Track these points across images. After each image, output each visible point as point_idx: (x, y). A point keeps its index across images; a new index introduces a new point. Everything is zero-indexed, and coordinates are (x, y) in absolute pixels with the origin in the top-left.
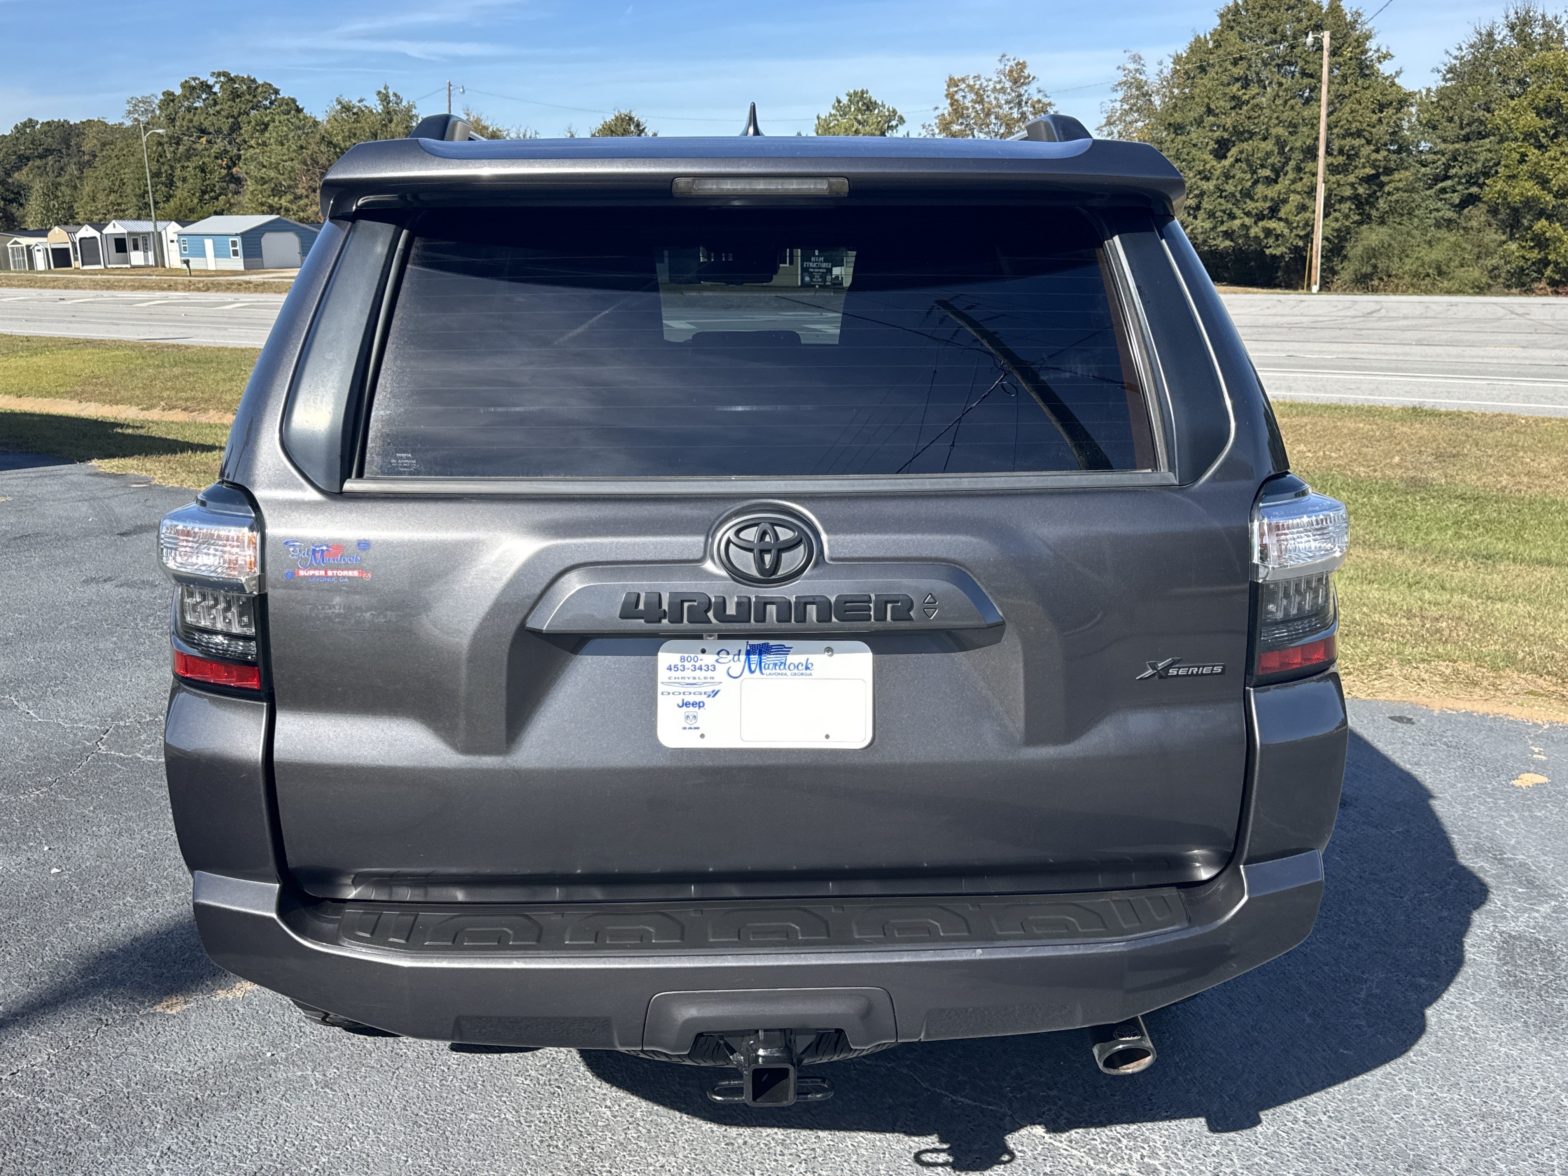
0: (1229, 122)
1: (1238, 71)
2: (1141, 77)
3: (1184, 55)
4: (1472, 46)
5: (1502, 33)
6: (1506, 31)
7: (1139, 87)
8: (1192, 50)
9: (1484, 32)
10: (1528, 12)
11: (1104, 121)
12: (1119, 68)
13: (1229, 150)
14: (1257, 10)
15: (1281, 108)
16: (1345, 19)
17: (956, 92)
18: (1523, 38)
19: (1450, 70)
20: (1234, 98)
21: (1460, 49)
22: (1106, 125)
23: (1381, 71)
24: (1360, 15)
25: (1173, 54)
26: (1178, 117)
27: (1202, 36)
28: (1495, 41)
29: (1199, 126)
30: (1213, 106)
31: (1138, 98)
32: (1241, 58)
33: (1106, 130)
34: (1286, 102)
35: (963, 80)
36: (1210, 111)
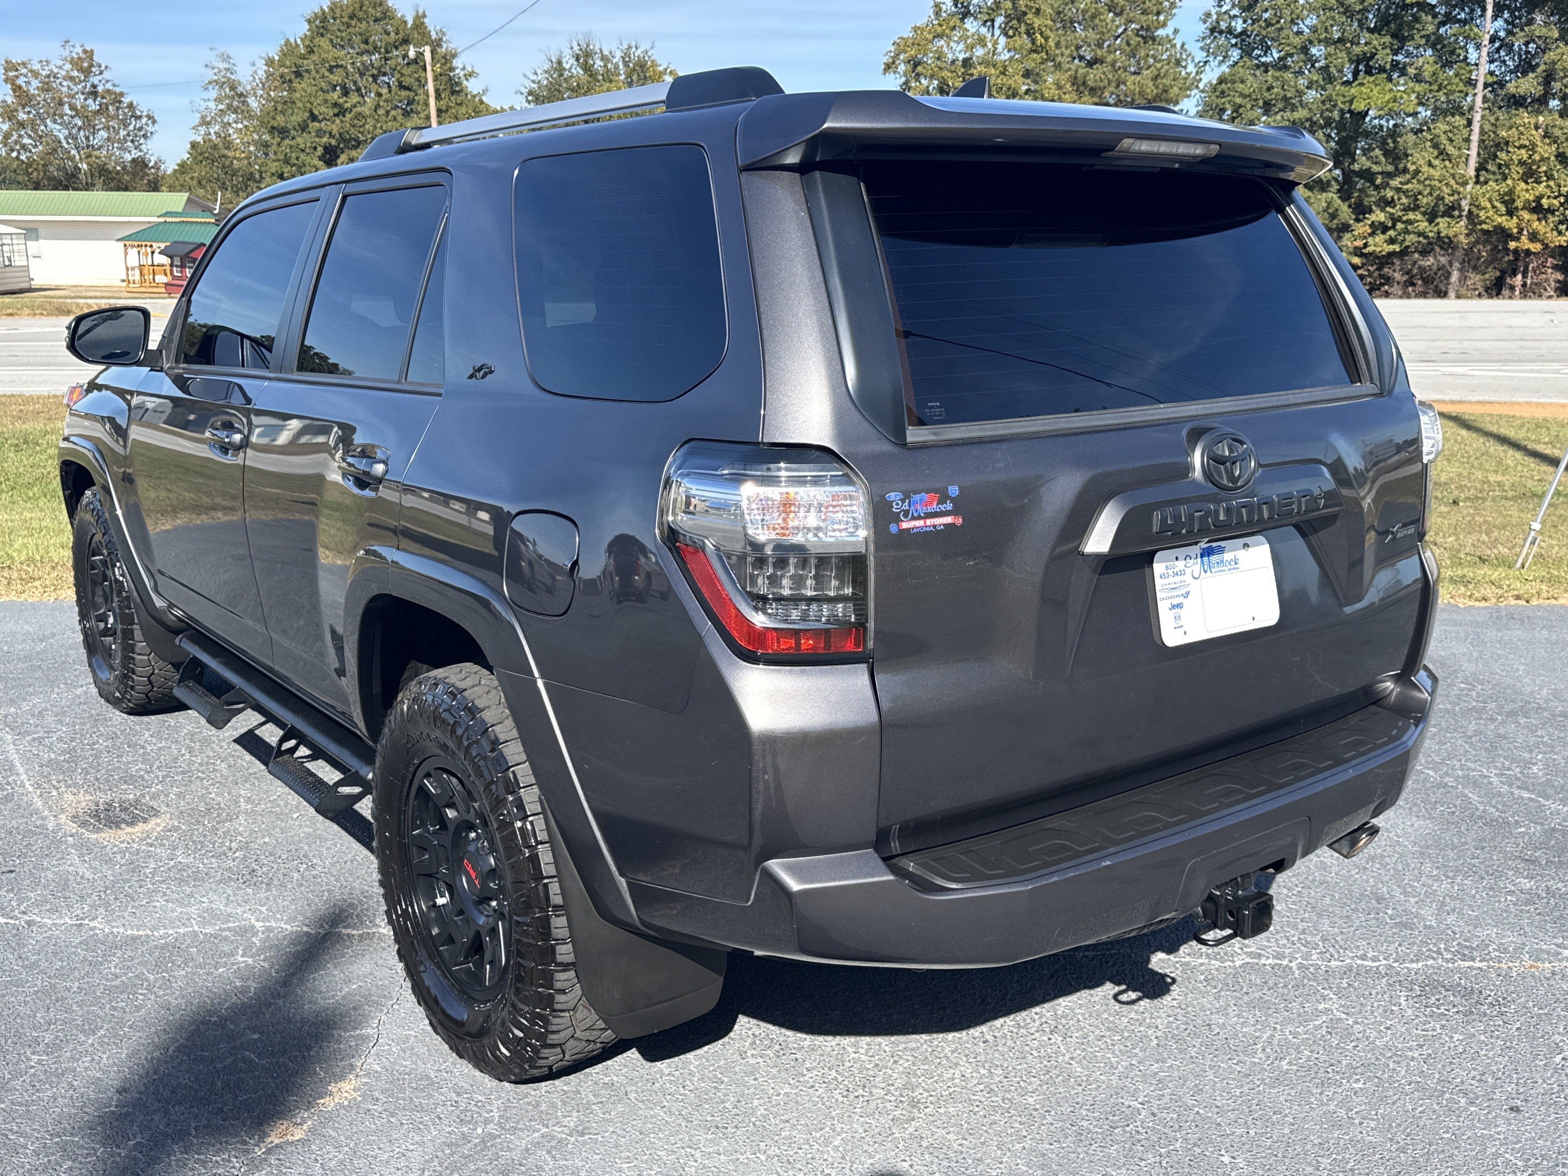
0: (335, 129)
1: (336, 78)
2: (232, 77)
3: (277, 58)
4: (546, 72)
5: (569, 62)
6: (572, 61)
7: (233, 88)
8: (284, 54)
9: (554, 60)
10: (588, 45)
11: (197, 121)
12: (207, 66)
13: (338, 157)
14: (346, 19)
15: (384, 118)
16: (430, 36)
17: (17, 77)
18: (587, 68)
19: (530, 93)
20: (336, 105)
21: (536, 73)
22: (201, 125)
23: (469, 89)
24: (443, 34)
25: (264, 55)
26: (280, 120)
27: (292, 40)
28: (565, 69)
29: (303, 130)
30: (316, 112)
31: (233, 98)
32: (337, 66)
33: (202, 130)
34: (388, 112)
35: (24, 64)
36: (314, 118)
